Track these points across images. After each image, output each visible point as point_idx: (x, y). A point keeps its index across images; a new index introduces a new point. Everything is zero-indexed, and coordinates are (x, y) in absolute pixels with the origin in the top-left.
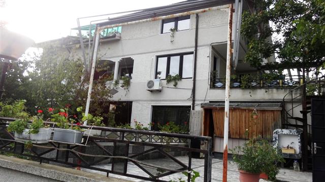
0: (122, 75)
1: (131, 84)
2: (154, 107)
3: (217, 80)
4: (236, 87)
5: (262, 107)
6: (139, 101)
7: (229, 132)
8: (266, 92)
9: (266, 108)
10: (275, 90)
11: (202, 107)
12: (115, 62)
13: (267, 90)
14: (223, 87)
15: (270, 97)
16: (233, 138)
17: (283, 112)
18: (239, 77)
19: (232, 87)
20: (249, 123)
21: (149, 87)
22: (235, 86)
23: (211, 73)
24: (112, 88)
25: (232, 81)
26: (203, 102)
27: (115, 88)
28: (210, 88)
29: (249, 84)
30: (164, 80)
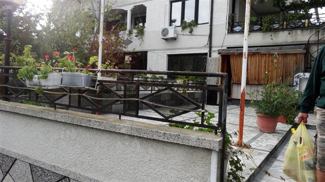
0: (136, 24)
1: (145, 34)
2: (170, 56)
3: (235, 24)
4: (257, 31)
5: (284, 50)
6: (154, 50)
7: (247, 78)
8: (289, 34)
9: (288, 51)
10: (299, 32)
11: (219, 53)
12: (127, 11)
13: (290, 32)
14: (242, 32)
15: (293, 40)
16: (251, 84)
17: (307, 54)
18: (260, 19)
19: (251, 31)
20: (268, 67)
21: (164, 36)
22: (255, 29)
23: (229, 17)
24: (126, 39)
25: (252, 24)
26: (220, 48)
27: (129, 39)
28: (228, 33)
29: (271, 26)
30: (179, 26)
